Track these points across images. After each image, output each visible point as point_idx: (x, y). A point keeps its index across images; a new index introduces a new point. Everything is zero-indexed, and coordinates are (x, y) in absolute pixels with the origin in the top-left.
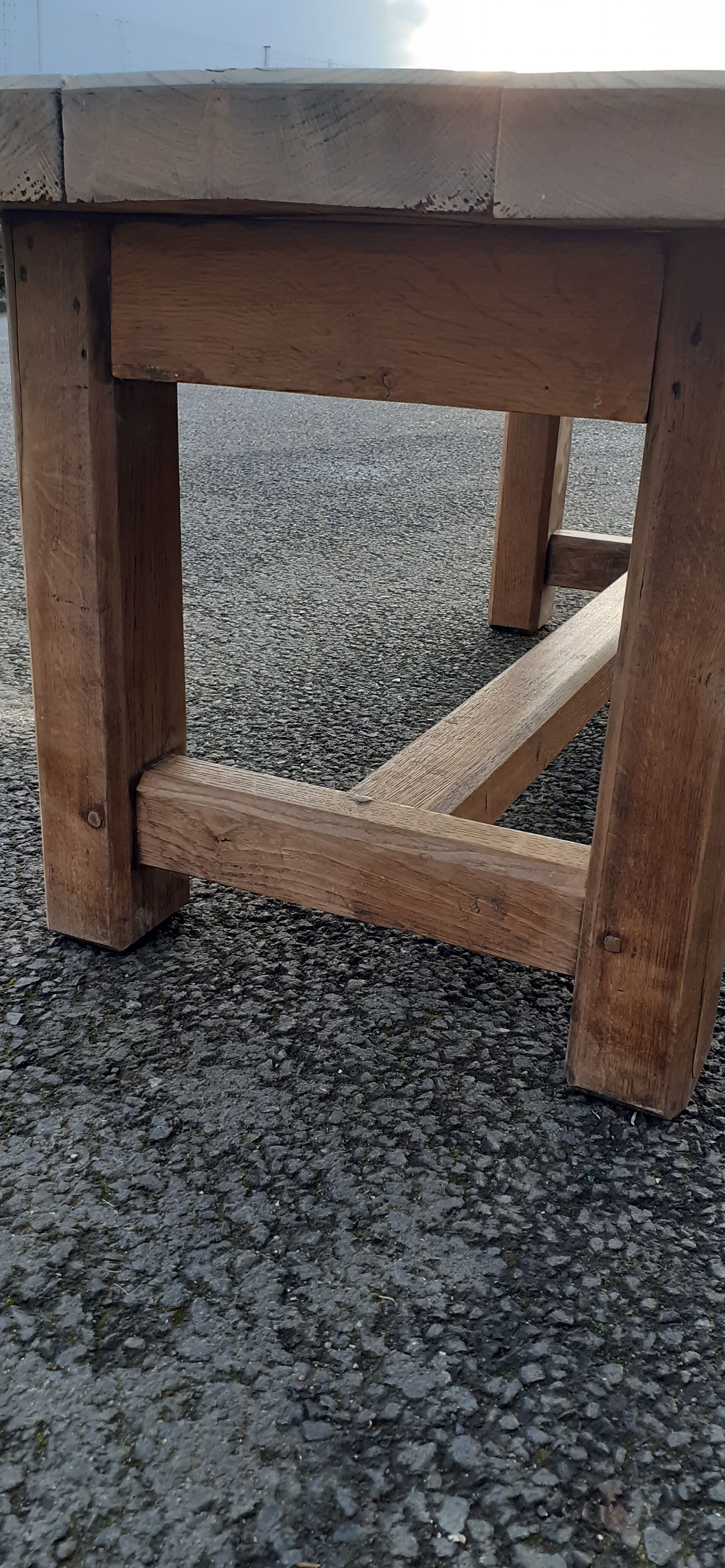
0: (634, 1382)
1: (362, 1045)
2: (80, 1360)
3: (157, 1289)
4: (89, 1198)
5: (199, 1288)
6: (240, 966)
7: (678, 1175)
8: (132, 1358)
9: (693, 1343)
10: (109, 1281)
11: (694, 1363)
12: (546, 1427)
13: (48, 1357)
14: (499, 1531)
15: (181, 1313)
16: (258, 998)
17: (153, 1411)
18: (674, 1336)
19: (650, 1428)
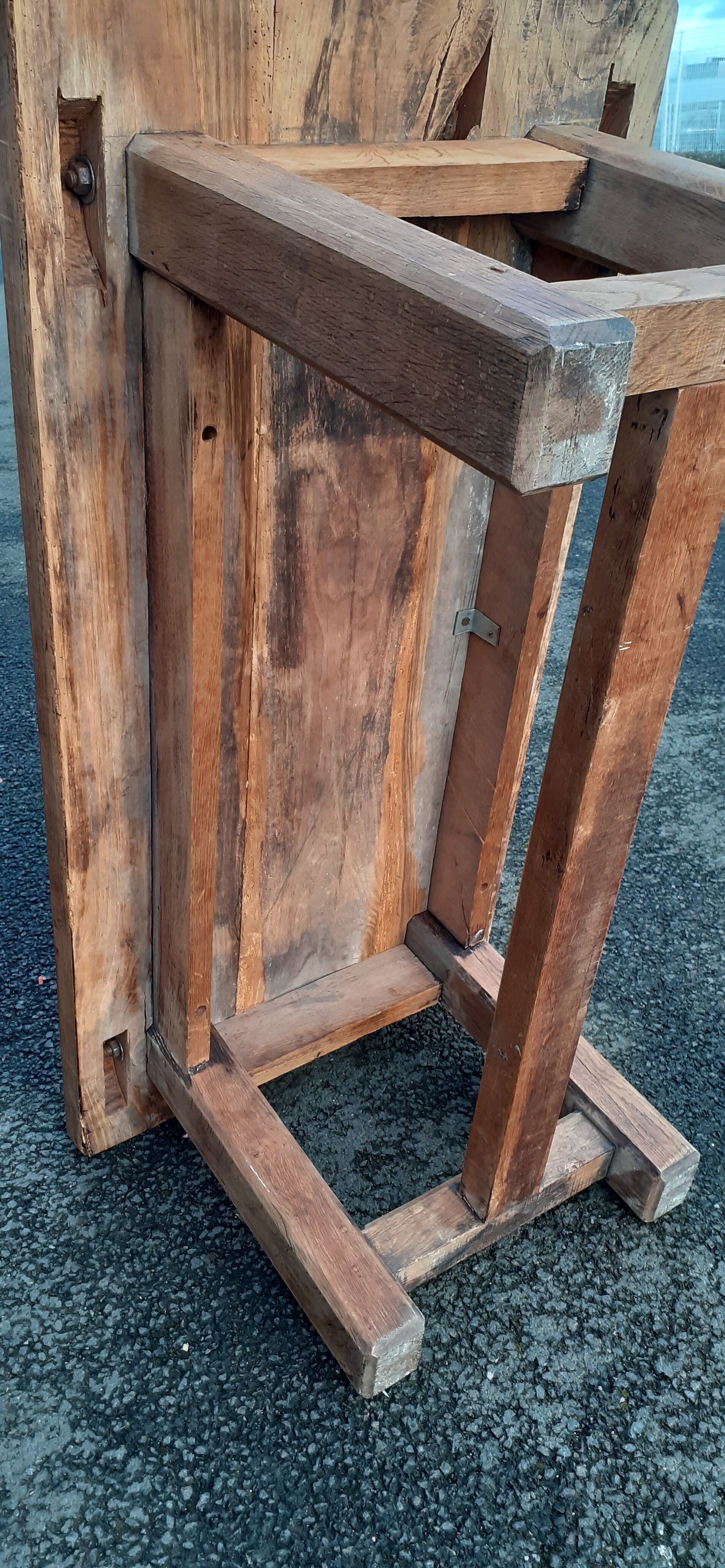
0: (249, 1292)
1: (508, 1301)
2: (365, 1150)
3: (385, 1176)
4: (446, 1168)
5: (376, 1187)
6: (617, 1278)
7: (335, 1382)
8: (356, 1161)
9: (250, 1322)
10: (397, 1164)
11: (243, 1317)
12: (252, 1257)
13: (372, 1143)
14: (231, 1226)
15: (370, 1179)
16: (575, 1271)
17: (332, 1161)
18: (257, 1318)
19: (231, 1286)
